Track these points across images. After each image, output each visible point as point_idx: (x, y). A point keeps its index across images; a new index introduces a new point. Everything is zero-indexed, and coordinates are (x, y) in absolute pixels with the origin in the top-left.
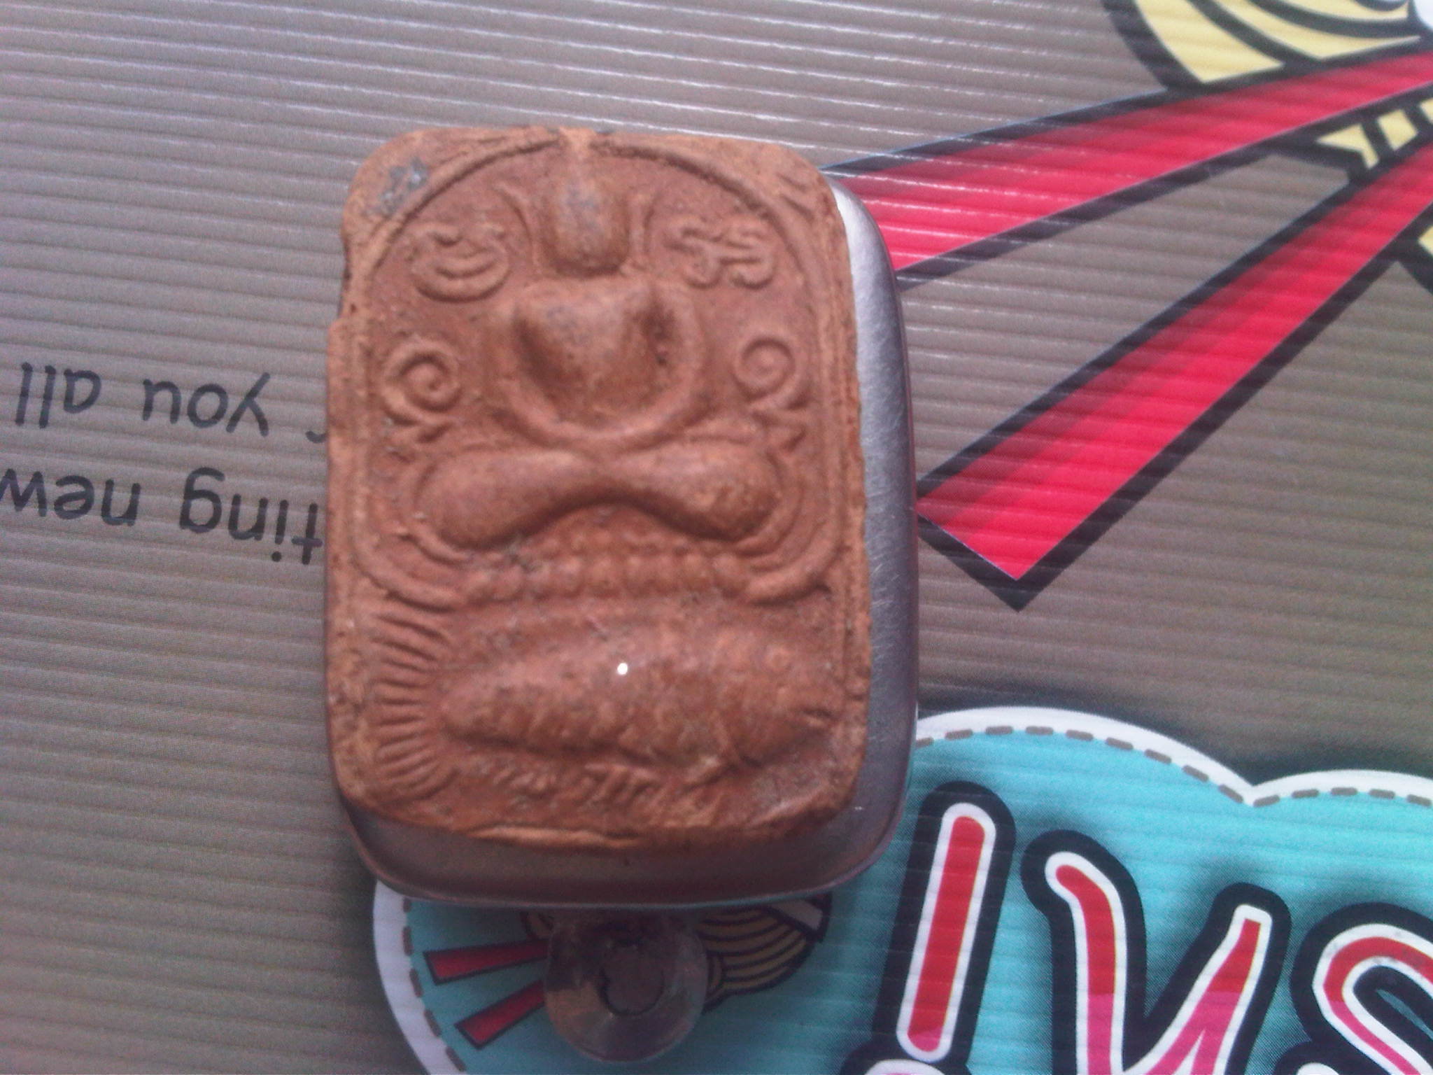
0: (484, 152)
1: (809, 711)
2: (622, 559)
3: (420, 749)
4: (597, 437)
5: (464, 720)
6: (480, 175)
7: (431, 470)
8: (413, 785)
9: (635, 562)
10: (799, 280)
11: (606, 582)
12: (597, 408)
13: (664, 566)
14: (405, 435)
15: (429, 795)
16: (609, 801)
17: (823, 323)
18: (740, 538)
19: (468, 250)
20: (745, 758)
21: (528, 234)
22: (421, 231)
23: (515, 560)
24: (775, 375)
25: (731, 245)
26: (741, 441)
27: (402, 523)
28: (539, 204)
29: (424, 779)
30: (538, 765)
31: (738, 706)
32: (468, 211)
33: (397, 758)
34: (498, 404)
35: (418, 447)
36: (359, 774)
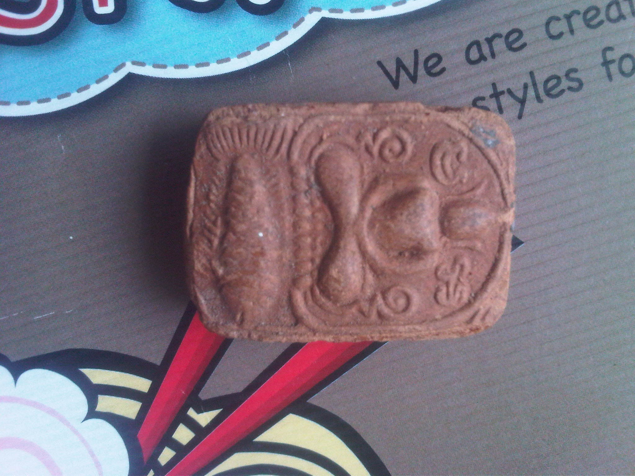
0: (502, 174)
1: (243, 315)
2: (310, 235)
3: (228, 145)
4: (365, 224)
5: (240, 165)
6: (491, 172)
7: (352, 150)
8: (213, 142)
9: (309, 240)
10: (438, 317)
11: (300, 228)
12: (377, 226)
13: (307, 254)
14: (369, 138)
15: (209, 149)
16: (205, 226)
17: (418, 327)
18: (319, 287)
19: (455, 166)
20: (223, 286)
21: (462, 194)
22: (464, 145)
23: (310, 187)
24: (393, 305)
25: (456, 286)
26: (363, 288)
27: (328, 137)
28: (476, 198)
29: (216, 147)
30: (221, 197)
31: (244, 284)
32: (474, 167)
33: (224, 135)
34: (381, 181)
35: (363, 144)
36: (218, 118)
